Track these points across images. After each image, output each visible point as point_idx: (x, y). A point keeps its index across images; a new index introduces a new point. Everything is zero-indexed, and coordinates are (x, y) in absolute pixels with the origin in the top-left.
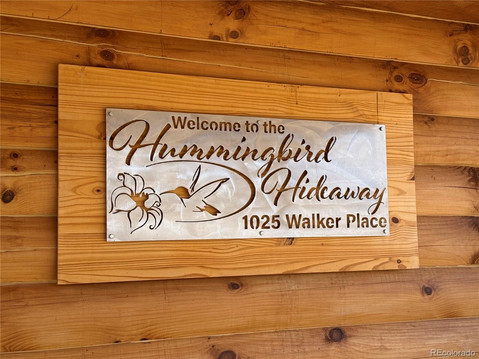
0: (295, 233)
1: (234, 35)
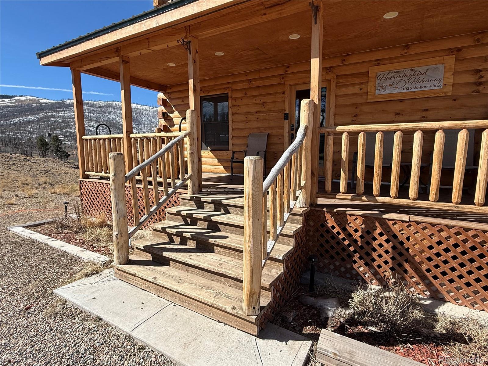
0: (415, 90)
1: (406, 53)
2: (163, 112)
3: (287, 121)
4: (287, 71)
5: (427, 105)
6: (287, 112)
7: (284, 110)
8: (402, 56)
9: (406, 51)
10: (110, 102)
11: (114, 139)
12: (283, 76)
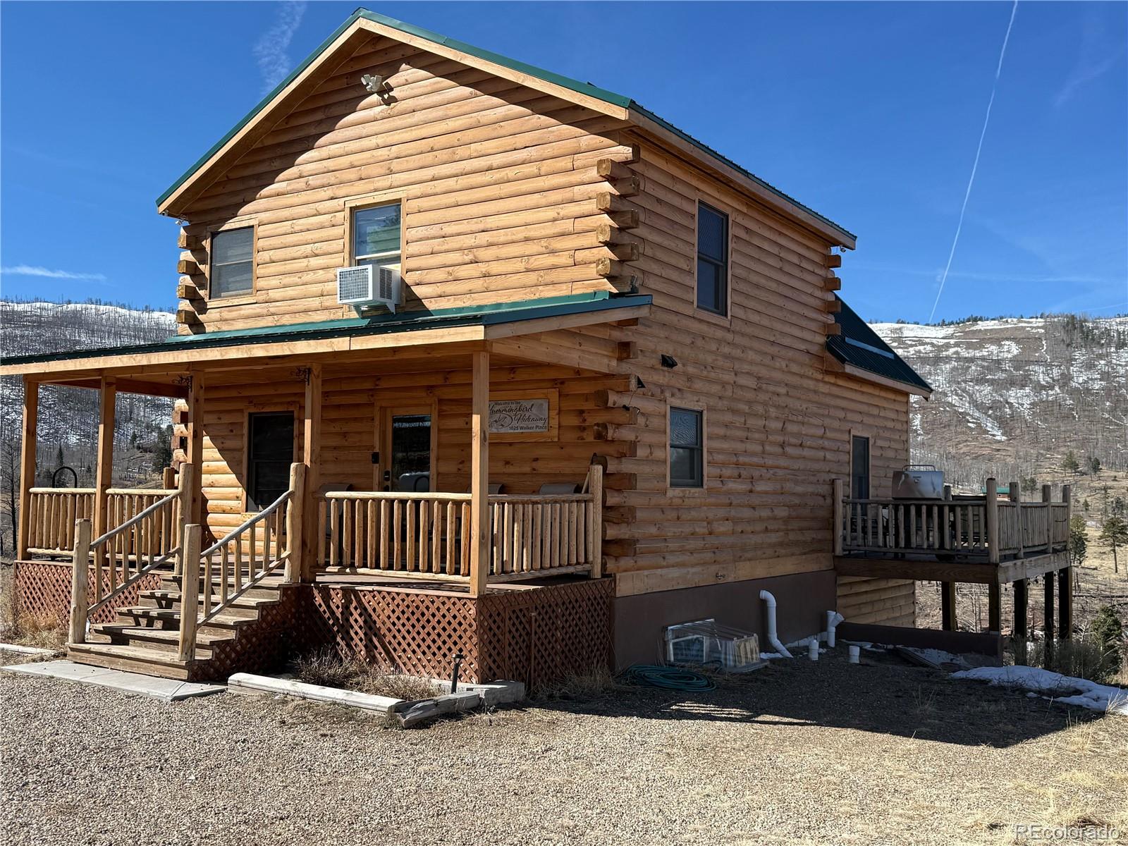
0: (522, 431)
2: (181, 438)
3: (378, 465)
4: (377, 385)
5: (539, 452)
6: (377, 450)
7: (373, 447)
8: (508, 383)
9: (512, 375)
10: (79, 306)
11: (82, 495)
12: (372, 392)
